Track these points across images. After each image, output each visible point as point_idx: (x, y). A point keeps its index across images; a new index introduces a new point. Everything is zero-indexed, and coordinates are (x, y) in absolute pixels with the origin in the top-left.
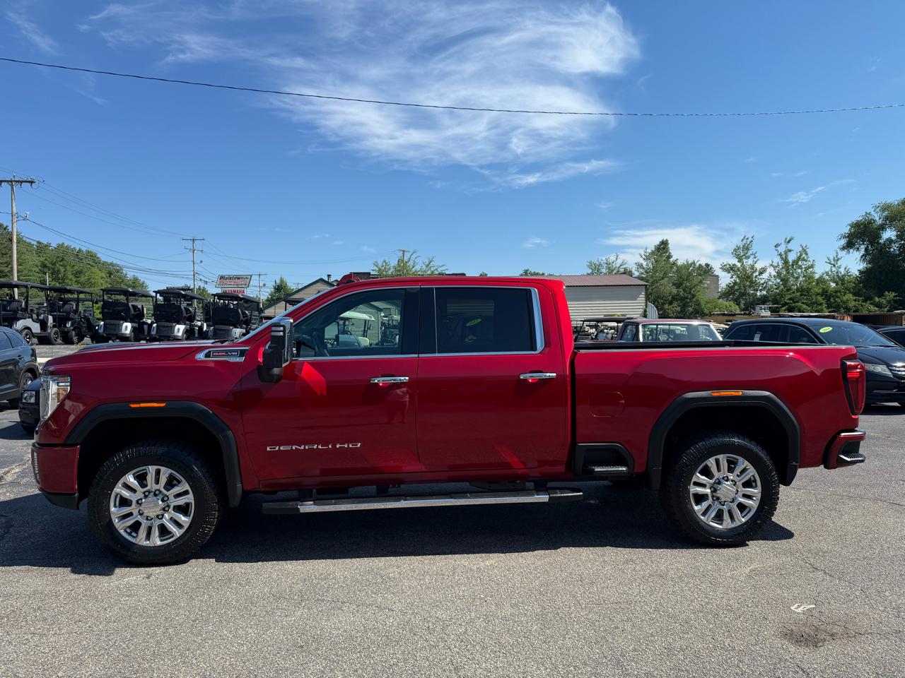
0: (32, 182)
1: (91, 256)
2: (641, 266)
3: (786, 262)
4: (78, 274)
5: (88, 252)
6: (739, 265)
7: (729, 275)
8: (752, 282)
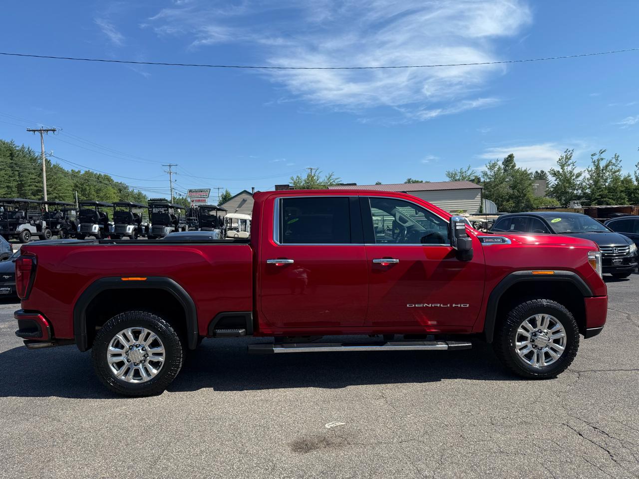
2: (485, 174)
3: (597, 167)
5: (105, 176)
6: (561, 171)
7: (554, 178)
8: (570, 183)
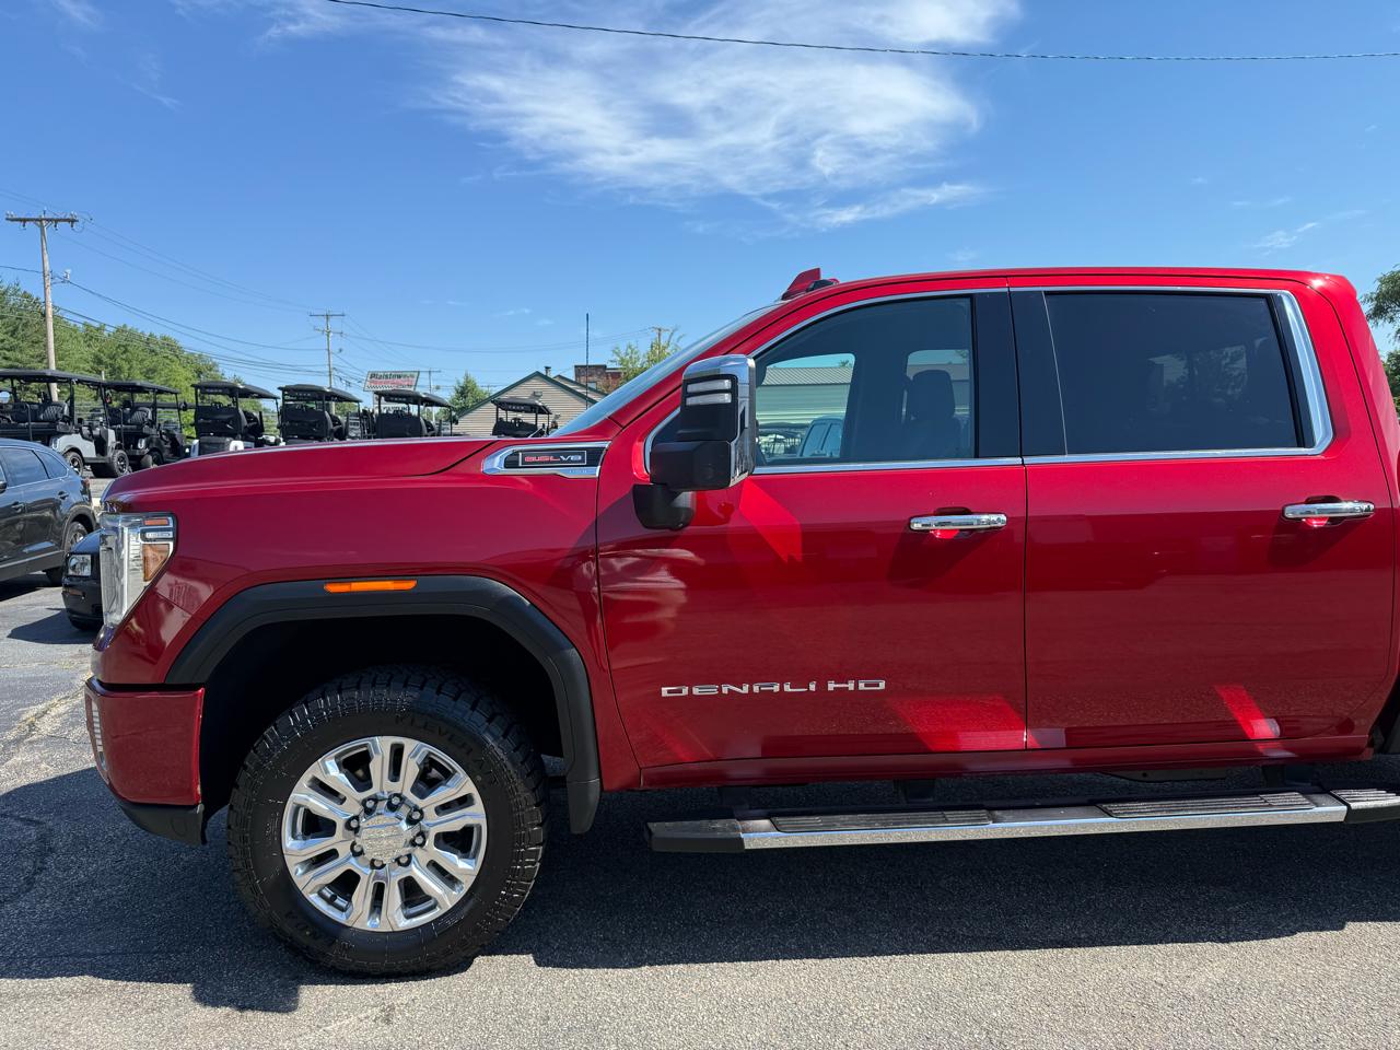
0: (72, 221)
1: (169, 345)
4: (150, 372)
5: (164, 339)
